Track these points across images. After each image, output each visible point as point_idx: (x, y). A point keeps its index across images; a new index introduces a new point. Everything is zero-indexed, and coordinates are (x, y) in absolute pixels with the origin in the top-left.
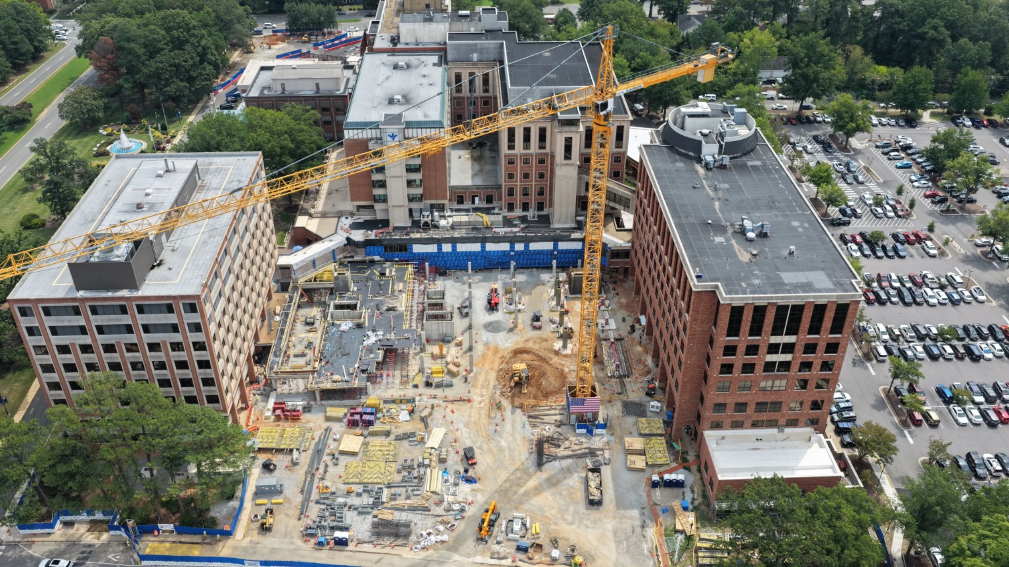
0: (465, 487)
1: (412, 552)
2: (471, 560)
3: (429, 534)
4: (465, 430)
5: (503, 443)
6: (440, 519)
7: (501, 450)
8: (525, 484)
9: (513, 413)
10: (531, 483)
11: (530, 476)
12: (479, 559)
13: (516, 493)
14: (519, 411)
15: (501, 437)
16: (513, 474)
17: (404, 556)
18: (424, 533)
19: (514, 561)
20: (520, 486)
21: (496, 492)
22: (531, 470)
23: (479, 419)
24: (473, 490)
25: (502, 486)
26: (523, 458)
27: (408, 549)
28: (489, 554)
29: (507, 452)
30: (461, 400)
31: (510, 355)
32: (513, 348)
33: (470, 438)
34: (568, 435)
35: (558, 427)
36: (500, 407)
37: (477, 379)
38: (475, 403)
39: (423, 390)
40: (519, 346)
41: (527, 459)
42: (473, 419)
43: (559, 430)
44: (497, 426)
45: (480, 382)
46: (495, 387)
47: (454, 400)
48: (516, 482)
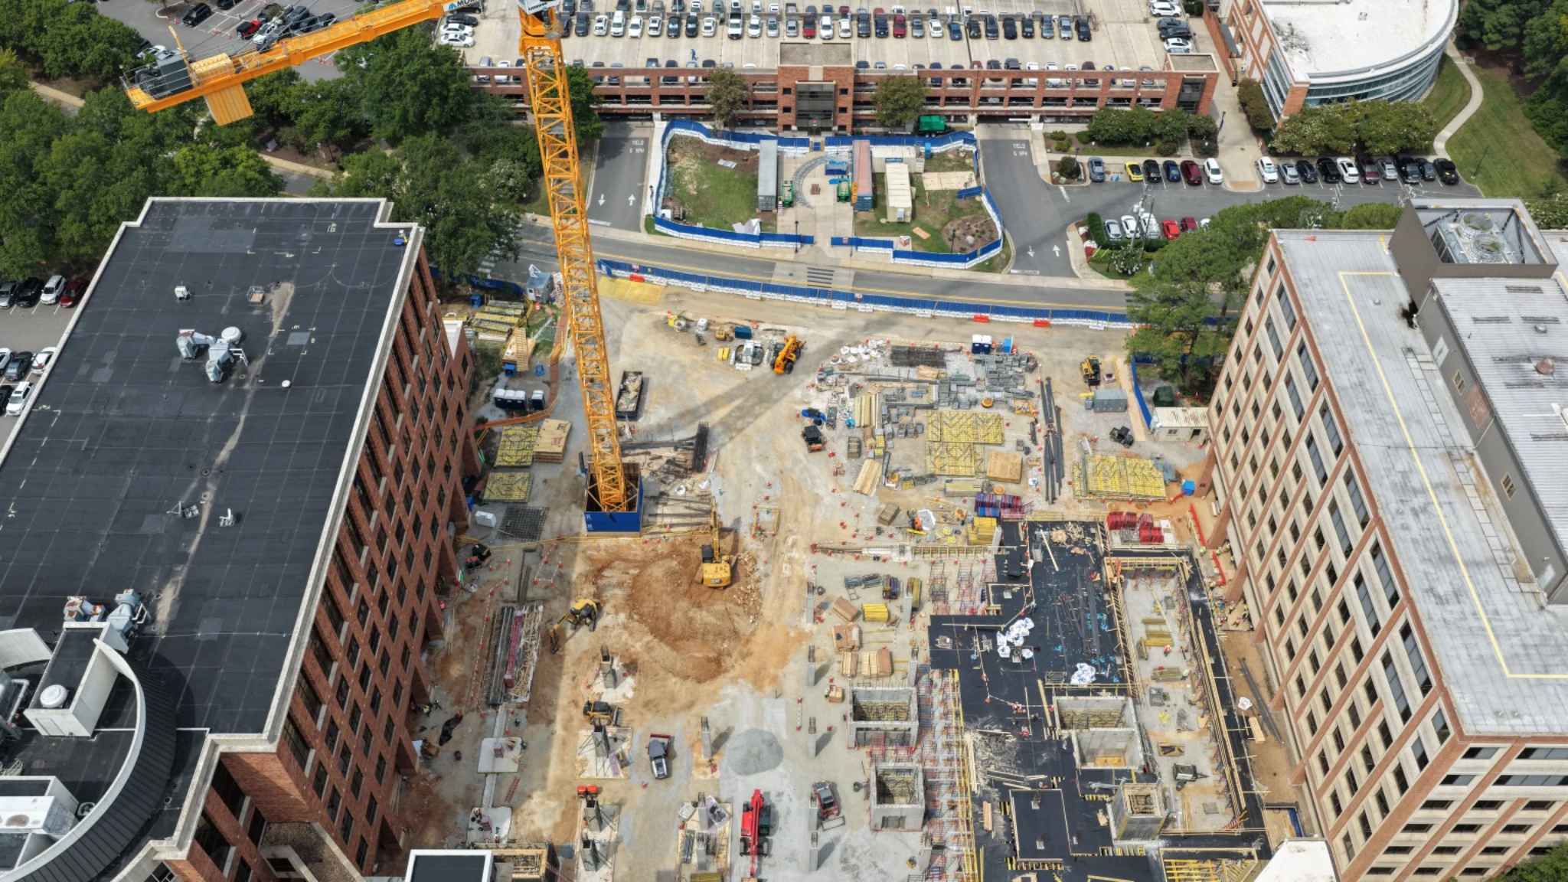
0: (819, 406)
3: (867, 354)
4: (821, 491)
5: (758, 468)
6: (854, 371)
7: (764, 458)
9: (738, 521)
12: (801, 330)
14: (728, 523)
16: (749, 422)
17: (899, 337)
18: (873, 354)
19: (756, 326)
20: (739, 408)
22: (719, 429)
23: (796, 511)
24: (808, 402)
26: (730, 445)
27: (895, 344)
28: (787, 333)
29: (754, 453)
30: (829, 551)
31: (728, 662)
32: (721, 680)
33: (813, 478)
34: (651, 480)
35: (662, 494)
36: (759, 531)
37: (799, 596)
38: (803, 542)
39: (903, 576)
40: (707, 687)
41: (723, 445)
42: (808, 510)
43: (663, 488)
44: (767, 498)
45: (794, 590)
46: (766, 576)
47: (841, 551)
48: (746, 413)
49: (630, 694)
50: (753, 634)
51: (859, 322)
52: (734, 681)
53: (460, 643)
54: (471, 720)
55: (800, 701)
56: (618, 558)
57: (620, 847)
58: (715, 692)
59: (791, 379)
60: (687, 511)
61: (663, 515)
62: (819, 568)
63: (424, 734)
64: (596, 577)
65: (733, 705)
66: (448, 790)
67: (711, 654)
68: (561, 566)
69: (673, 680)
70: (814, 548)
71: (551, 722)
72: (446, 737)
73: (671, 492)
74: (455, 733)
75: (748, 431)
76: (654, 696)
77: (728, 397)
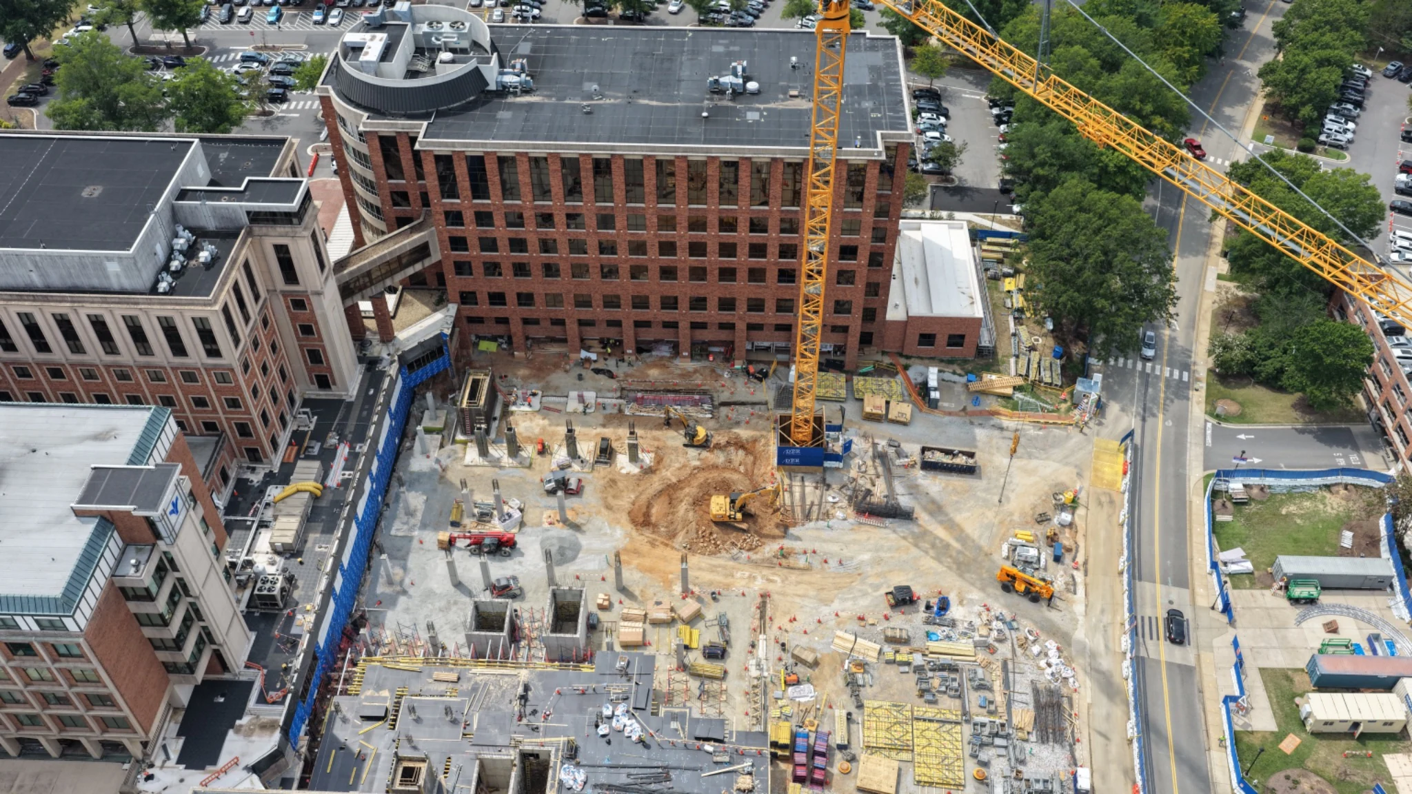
0: (955, 612)
1: (1082, 690)
2: (1081, 619)
3: (1049, 665)
4: (836, 606)
5: (866, 557)
6: (1019, 651)
7: (878, 561)
8: (942, 540)
9: (798, 538)
10: (941, 532)
11: (925, 533)
12: (1079, 608)
13: (959, 552)
14: (792, 531)
15: (852, 558)
16: (927, 552)
17: (1089, 701)
18: (1049, 671)
19: (1077, 569)
20: (948, 546)
21: (961, 576)
22: (916, 530)
23: (810, 583)
24: (961, 603)
25: (950, 568)
26: (893, 536)
27: (1075, 696)
28: (1070, 595)
29: (883, 555)
30: (762, 608)
31: (647, 533)
32: (629, 527)
33: (854, 599)
34: (845, 478)
35: (829, 487)
36: (784, 554)
37: (711, 583)
38: (771, 587)
39: (732, 664)
40: (624, 518)
41: (895, 531)
42: (812, 593)
43: (835, 487)
44: (826, 562)
45: (718, 578)
46: (734, 559)
47: (762, 617)
48: (941, 551)
49: (624, 471)
50: (673, 548)
51: (1105, 663)
52: (628, 535)
53: (679, 372)
54: (614, 384)
55: (603, 579)
56: (755, 458)
57: (497, 470)
58: (618, 523)
59: (999, 592)
60: (808, 502)
61: (803, 487)
62: (742, 599)
63: (602, 360)
64: (736, 444)
65: (605, 534)
66: (557, 378)
67: (653, 519)
68: (747, 422)
69: (633, 496)
70: (765, 596)
71: (604, 426)
72: (597, 371)
73: (830, 492)
74: (601, 376)
75: (915, 552)
76: (620, 484)
77: (963, 538)
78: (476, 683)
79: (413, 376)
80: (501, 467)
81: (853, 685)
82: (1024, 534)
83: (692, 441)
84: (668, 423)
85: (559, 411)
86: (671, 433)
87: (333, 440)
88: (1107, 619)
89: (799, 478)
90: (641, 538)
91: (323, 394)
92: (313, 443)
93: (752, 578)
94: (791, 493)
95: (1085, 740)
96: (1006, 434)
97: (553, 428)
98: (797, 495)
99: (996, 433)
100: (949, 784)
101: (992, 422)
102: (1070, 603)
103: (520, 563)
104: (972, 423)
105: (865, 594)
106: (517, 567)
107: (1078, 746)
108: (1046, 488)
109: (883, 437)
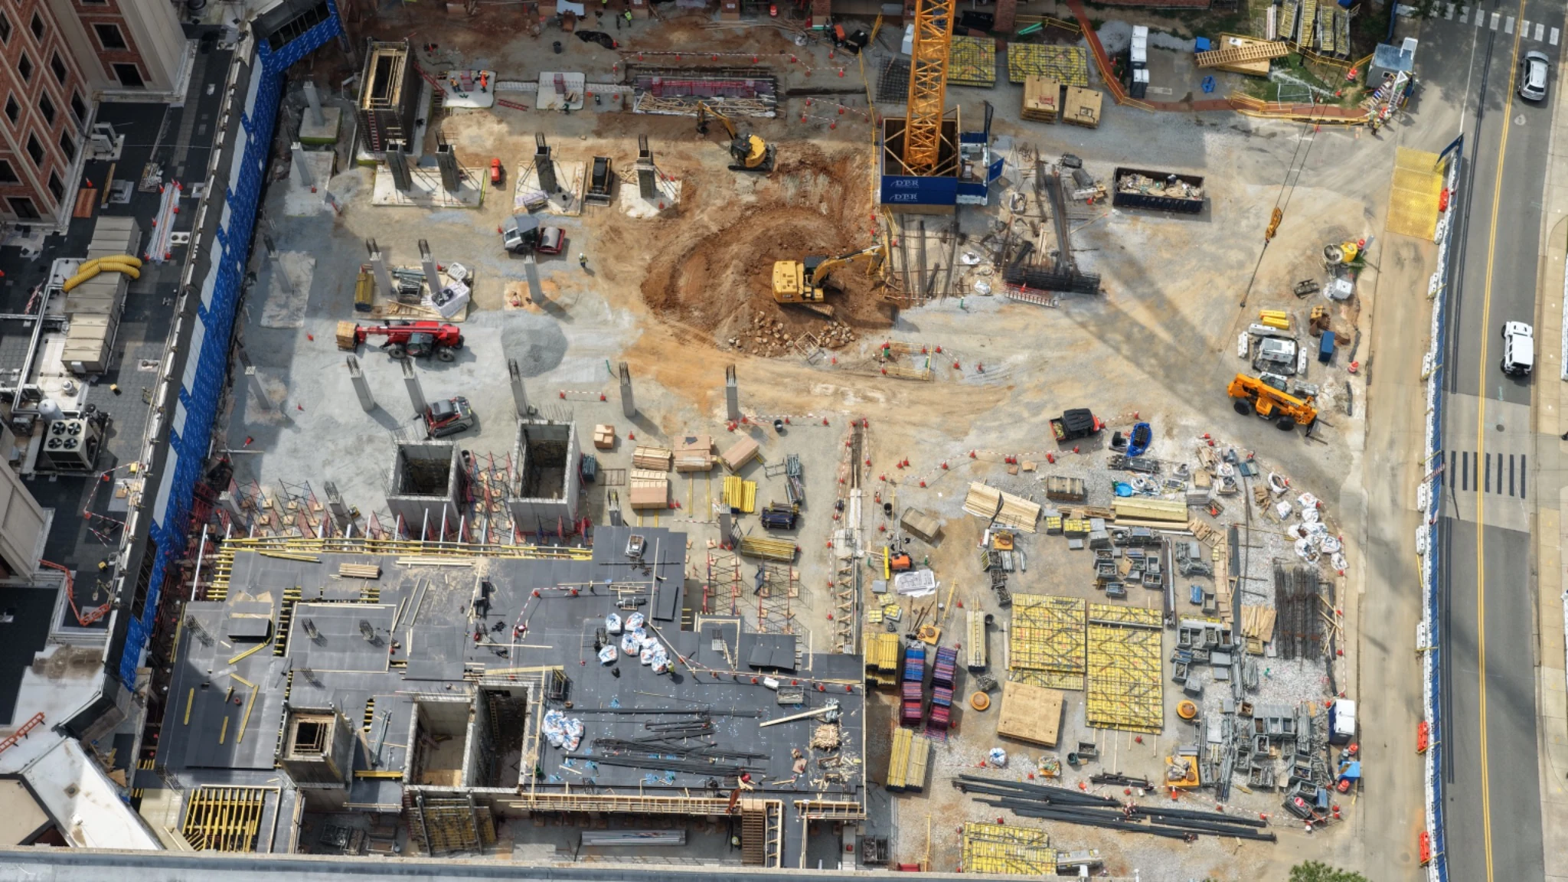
0: (1160, 448)
1: (1351, 573)
2: (1357, 455)
3: (1303, 533)
4: (972, 440)
5: (1021, 357)
6: (1257, 511)
7: (1039, 365)
8: (1143, 328)
9: (913, 328)
10: (1140, 314)
11: (1117, 315)
12: (1355, 439)
13: (1169, 348)
14: (905, 315)
15: (999, 360)
16: (1118, 350)
17: (1361, 589)
18: (1302, 543)
19: (1355, 373)
20: (1151, 337)
21: (1171, 388)
22: (1102, 310)
23: (932, 403)
24: (1169, 433)
25: (1153, 375)
26: (1065, 322)
27: (1340, 583)
28: (1341, 417)
29: (1050, 354)
30: (856, 444)
31: (672, 319)
32: (643, 311)
33: (1001, 429)
34: (991, 224)
35: (964, 238)
36: (891, 354)
37: (774, 404)
38: (869, 411)
39: (807, 538)
40: (635, 295)
41: (1068, 314)
42: (934, 419)
43: (975, 238)
44: (957, 367)
45: (786, 395)
46: (811, 362)
47: (855, 460)
48: (1140, 345)
49: (632, 214)
50: (713, 345)
51: (1390, 529)
52: (642, 323)
53: (720, 36)
54: (613, 59)
55: (603, 399)
56: (846, 189)
57: (426, 212)
58: (625, 303)
59: (1230, 414)
60: (930, 266)
61: (922, 239)
62: (824, 429)
63: (593, 15)
64: (814, 165)
65: (605, 322)
66: (520, 48)
67: (681, 296)
68: (833, 127)
69: (648, 257)
70: (859, 425)
71: (599, 134)
72: (586, 36)
73: (966, 247)
74: (592, 45)
75: (1099, 347)
76: (625, 235)
77: (1176, 323)
78: (407, 580)
79: (280, 53)
80: (434, 208)
81: (996, 571)
82: (1275, 316)
83: (742, 161)
84: (704, 128)
85: (524, 108)
86: (710, 146)
87: (153, 176)
88: (1397, 455)
89: (915, 224)
90: (663, 328)
91: (131, 96)
92: (121, 184)
93: (840, 395)
94: (903, 250)
95: (1351, 654)
96: (1255, 141)
97: (515, 139)
98: (913, 254)
99: (1239, 139)
100: (1138, 726)
101: (1232, 121)
102: (1343, 429)
103: (470, 372)
104: (1200, 123)
105: (1018, 420)
106: (465, 378)
107: (1339, 662)
108: (1315, 236)
109: (1053, 151)
